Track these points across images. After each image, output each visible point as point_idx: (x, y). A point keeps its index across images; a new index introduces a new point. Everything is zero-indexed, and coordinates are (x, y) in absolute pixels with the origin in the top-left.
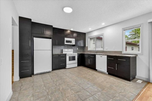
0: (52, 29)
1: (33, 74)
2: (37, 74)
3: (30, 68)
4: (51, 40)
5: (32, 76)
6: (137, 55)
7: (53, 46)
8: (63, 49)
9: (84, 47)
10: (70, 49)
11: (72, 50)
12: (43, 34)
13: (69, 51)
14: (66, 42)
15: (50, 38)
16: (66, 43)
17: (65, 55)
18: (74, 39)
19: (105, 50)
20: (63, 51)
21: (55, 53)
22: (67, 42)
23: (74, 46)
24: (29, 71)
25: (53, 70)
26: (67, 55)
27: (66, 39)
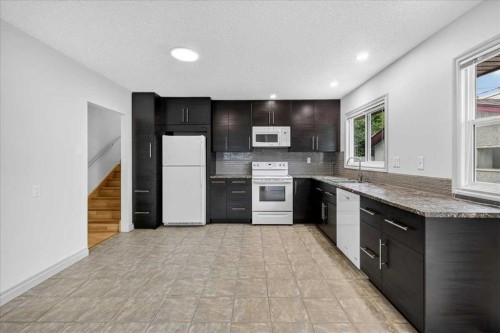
1: (160, 223)
2: (171, 226)
4: (203, 137)
5: (160, 228)
8: (253, 164)
11: (285, 165)
13: (271, 167)
14: (258, 140)
16: (256, 144)
18: (287, 129)
20: (253, 168)
23: (287, 150)
27: (257, 130)
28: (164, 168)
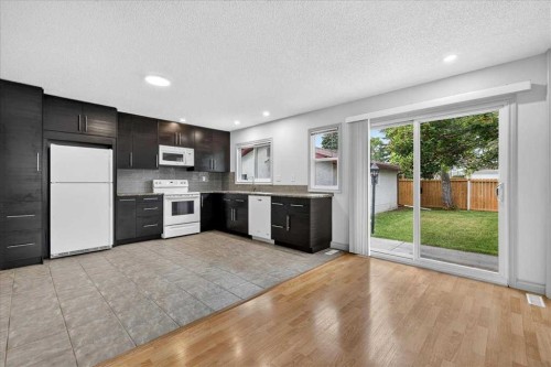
0: (115, 118)
1: (47, 256)
2: (63, 257)
3: (40, 237)
4: (111, 151)
5: (45, 262)
6: (333, 194)
7: (119, 170)
8: (155, 181)
9: (225, 174)
10: (179, 181)
11: (186, 183)
12: (84, 131)
13: (174, 185)
14: (164, 159)
15: (109, 147)
16: (162, 162)
17: (161, 197)
18: (192, 151)
19: (275, 183)
20: (155, 185)
21: (124, 191)
22: (168, 157)
23: (190, 169)
24: (35, 246)
25: (118, 242)
26: (165, 197)
27: (164, 149)
28: (52, 185)
